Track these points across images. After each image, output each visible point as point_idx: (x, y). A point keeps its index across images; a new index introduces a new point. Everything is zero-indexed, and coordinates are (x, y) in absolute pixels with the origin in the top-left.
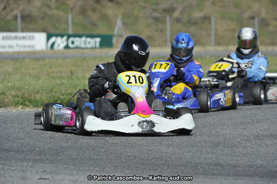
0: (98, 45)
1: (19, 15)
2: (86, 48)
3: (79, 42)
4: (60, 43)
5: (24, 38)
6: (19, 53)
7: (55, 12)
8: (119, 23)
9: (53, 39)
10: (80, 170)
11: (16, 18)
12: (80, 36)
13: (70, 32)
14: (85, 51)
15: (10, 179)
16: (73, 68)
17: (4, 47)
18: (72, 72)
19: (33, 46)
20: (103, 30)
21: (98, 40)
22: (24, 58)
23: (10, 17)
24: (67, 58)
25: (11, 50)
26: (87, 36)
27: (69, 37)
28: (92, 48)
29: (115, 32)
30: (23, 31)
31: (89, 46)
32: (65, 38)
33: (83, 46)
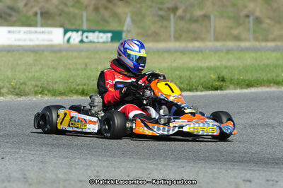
0: (109, 39)
1: (39, 12)
2: (98, 42)
3: (93, 37)
4: (75, 37)
5: (43, 32)
6: (38, 46)
7: (71, 10)
8: (128, 20)
9: (69, 34)
10: (93, 155)
11: (36, 14)
12: (93, 31)
13: (85, 27)
14: (98, 45)
15: (30, 163)
16: (87, 61)
17: (25, 40)
18: (86, 65)
19: (51, 40)
20: (114, 26)
21: (109, 35)
22: (43, 51)
23: (31, 13)
24: (82, 51)
25: (31, 43)
26: (100, 32)
27: (84, 32)
28: (104, 42)
29: (125, 29)
30: (42, 26)
31: (101, 40)
32: (80, 33)
33: (96, 40)
